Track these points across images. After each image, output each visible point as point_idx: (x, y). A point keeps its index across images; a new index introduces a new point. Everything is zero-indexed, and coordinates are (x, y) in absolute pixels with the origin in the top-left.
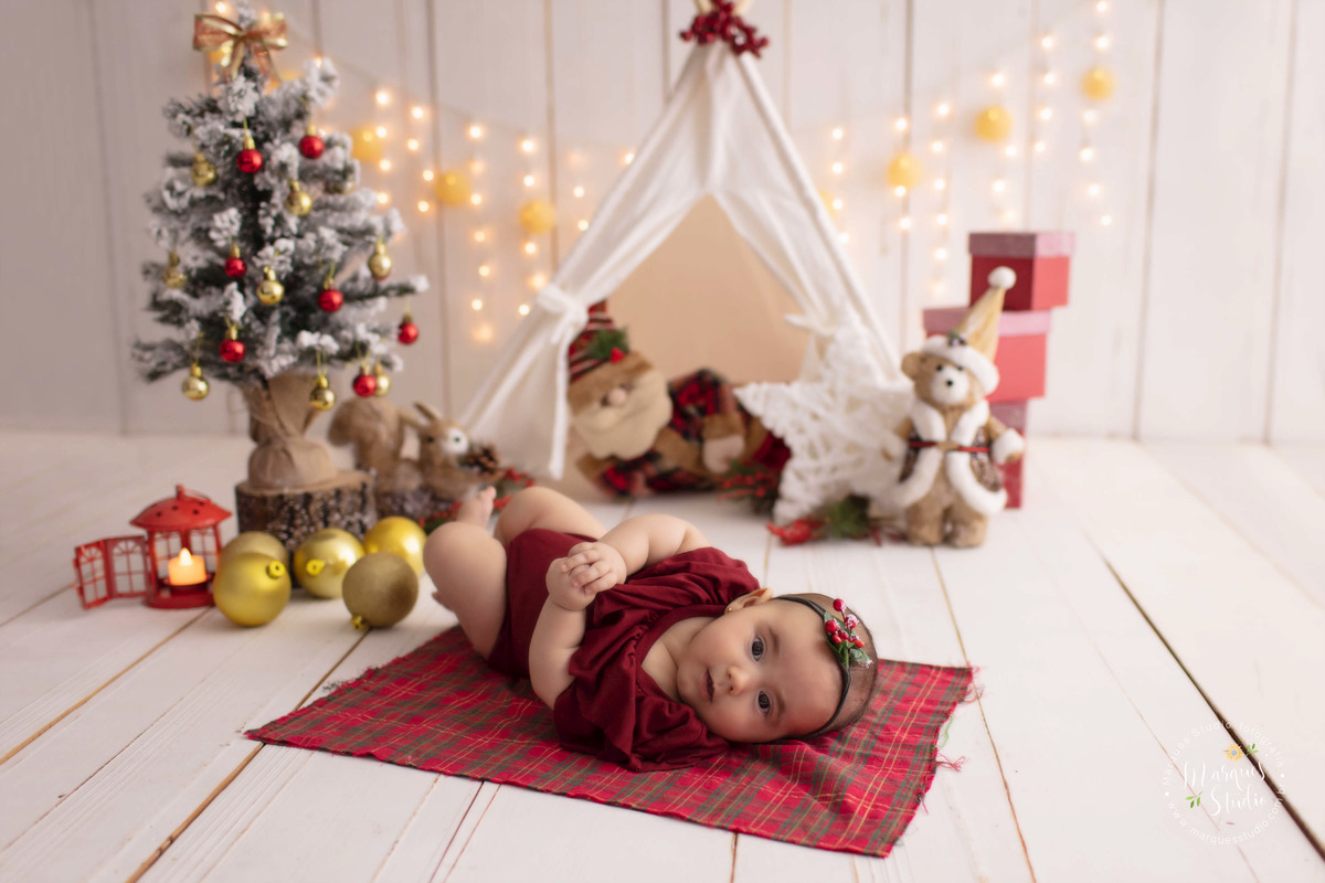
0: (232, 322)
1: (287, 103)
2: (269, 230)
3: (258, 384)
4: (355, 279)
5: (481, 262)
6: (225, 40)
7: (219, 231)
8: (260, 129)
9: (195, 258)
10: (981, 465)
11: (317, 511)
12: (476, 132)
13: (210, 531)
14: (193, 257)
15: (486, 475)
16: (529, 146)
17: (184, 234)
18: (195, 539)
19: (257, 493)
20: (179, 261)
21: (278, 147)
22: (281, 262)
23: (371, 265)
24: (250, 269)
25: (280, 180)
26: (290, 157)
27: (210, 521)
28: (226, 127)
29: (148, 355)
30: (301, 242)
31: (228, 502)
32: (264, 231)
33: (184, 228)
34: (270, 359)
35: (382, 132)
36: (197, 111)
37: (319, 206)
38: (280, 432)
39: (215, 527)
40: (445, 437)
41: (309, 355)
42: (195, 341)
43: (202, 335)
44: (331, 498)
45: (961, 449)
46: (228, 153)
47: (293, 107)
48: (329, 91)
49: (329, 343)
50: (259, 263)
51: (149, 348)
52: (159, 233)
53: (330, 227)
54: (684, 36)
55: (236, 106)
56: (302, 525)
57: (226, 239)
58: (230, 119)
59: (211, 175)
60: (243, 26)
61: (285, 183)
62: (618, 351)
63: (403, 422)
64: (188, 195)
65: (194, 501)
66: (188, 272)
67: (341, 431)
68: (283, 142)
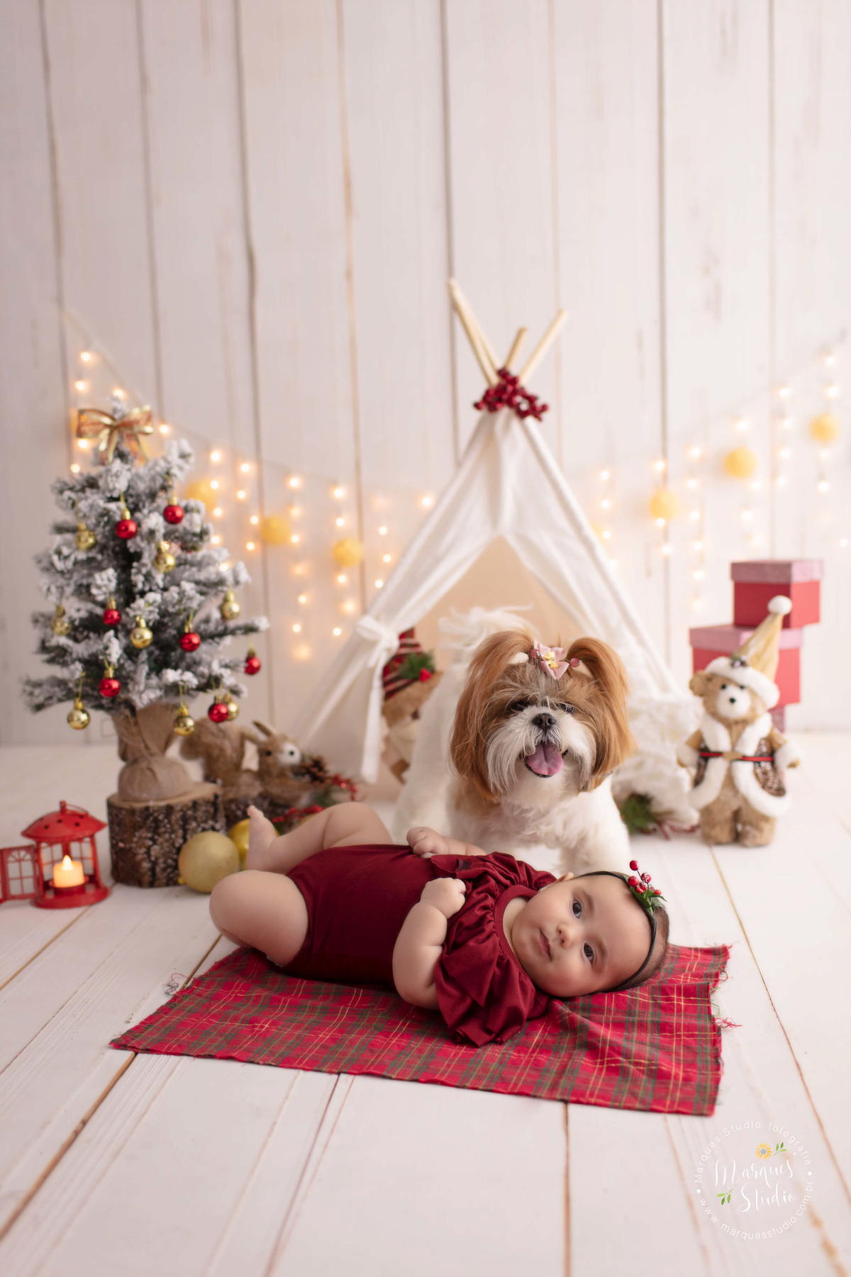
0: (109, 663)
1: (153, 479)
2: (140, 586)
3: (127, 712)
4: (207, 621)
5: (300, 591)
6: (103, 429)
7: (99, 587)
8: (130, 500)
9: (78, 610)
10: (765, 773)
11: (177, 820)
12: (295, 482)
13: (87, 839)
14: (76, 609)
15: (317, 783)
16: (340, 493)
17: (69, 590)
18: (74, 847)
19: (127, 805)
20: (64, 613)
21: (147, 516)
22: (151, 612)
23: (221, 608)
24: (124, 617)
25: (149, 543)
26: (157, 524)
27: (87, 833)
28: (105, 502)
29: (37, 691)
30: (166, 594)
31: (101, 814)
32: (135, 586)
33: (68, 585)
34: (141, 693)
35: (215, 485)
36: (78, 487)
37: (181, 563)
38: (145, 752)
39: (92, 837)
40: (281, 752)
41: (174, 689)
42: (79, 680)
43: (84, 674)
44: (189, 809)
45: (744, 758)
46: (107, 523)
47: (159, 482)
48: (187, 467)
49: (190, 679)
50: (132, 613)
51: (38, 685)
52: (49, 589)
53: (189, 581)
54: (477, 406)
55: (114, 485)
56: (165, 832)
57: (105, 593)
58: (108, 495)
59: (91, 541)
60: (117, 416)
61: (153, 546)
62: (426, 671)
63: (244, 737)
64: (72, 558)
65: (75, 814)
66: (72, 621)
67: (193, 747)
68: (150, 512)
